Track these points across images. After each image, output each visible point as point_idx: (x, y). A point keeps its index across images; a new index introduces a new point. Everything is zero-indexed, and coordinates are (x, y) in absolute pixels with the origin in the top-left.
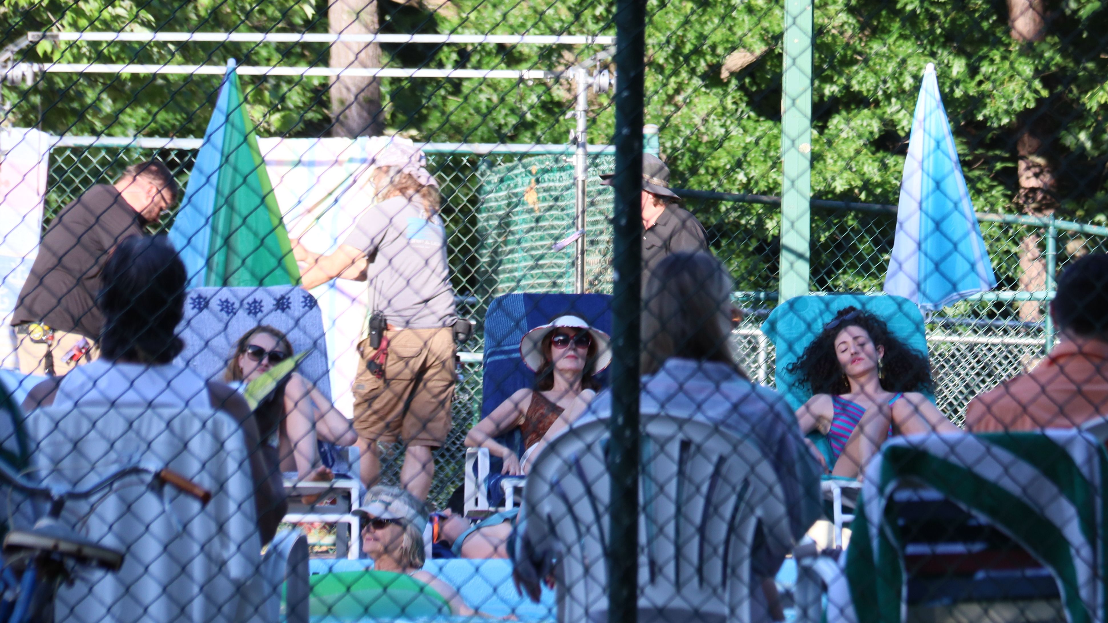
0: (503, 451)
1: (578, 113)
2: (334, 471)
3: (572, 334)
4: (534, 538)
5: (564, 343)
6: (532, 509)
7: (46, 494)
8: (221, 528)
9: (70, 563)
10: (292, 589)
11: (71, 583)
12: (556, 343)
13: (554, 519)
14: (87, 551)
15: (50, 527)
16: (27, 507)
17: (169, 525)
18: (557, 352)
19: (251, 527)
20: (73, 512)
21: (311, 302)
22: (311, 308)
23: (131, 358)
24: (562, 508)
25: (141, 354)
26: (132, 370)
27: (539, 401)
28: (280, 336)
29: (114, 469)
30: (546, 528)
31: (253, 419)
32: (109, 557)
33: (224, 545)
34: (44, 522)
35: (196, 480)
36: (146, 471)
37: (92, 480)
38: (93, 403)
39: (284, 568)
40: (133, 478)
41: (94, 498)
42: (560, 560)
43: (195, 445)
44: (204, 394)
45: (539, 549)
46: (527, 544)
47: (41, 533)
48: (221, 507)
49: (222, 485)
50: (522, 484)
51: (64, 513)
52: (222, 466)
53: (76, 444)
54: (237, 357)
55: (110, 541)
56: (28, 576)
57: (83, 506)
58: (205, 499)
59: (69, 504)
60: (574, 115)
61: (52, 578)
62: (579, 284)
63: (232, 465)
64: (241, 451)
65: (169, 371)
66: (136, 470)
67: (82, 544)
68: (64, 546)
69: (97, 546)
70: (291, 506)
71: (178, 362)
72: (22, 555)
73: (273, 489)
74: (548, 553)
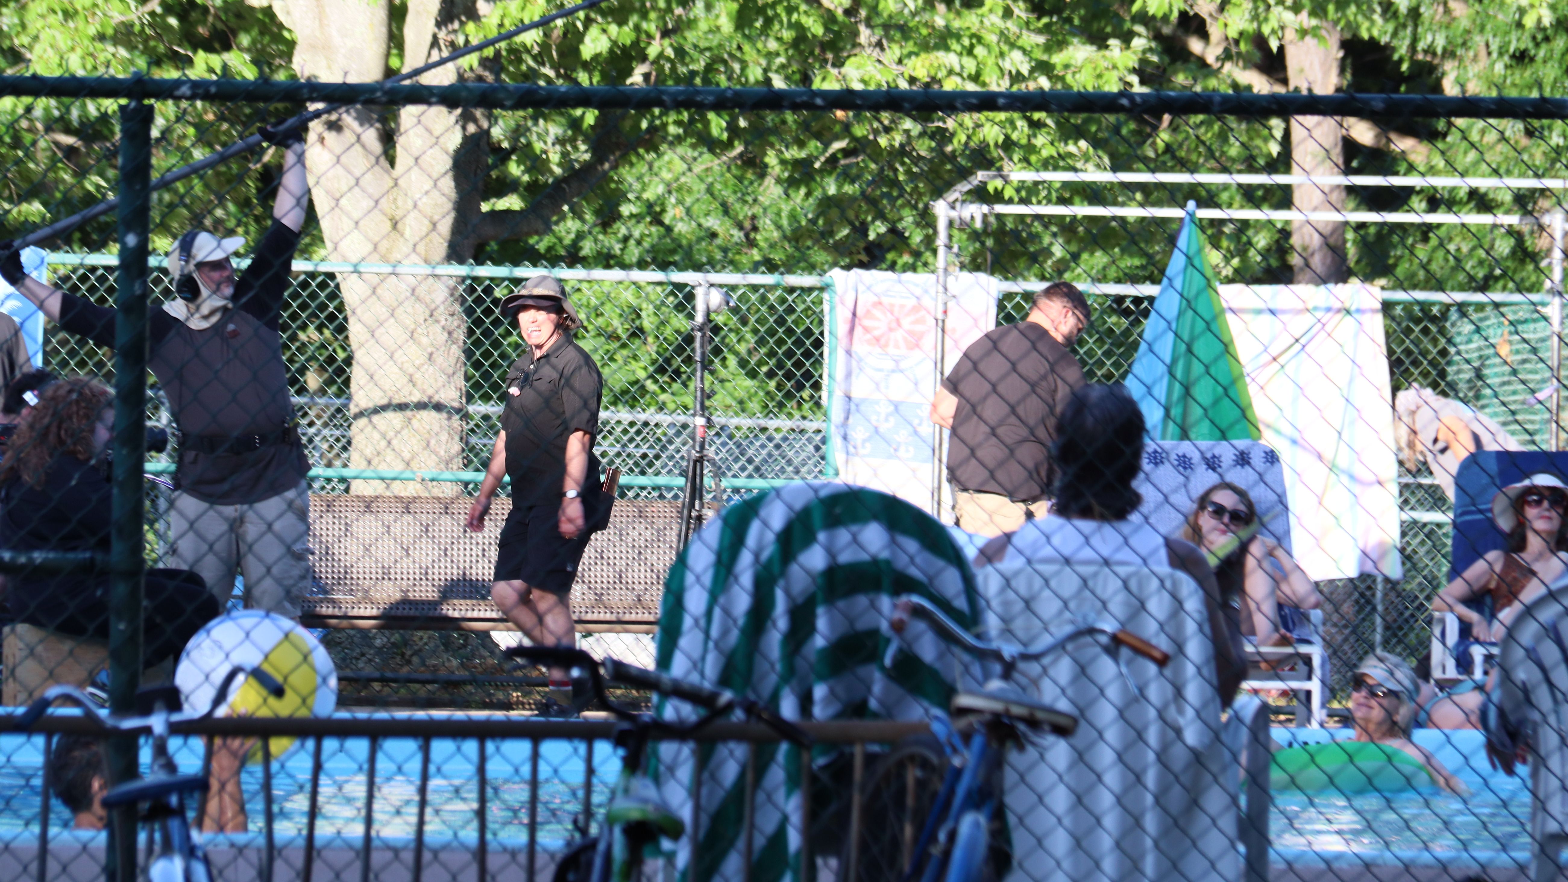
0: (1473, 616)
1: (1555, 262)
2: (1295, 636)
3: (1546, 493)
4: (1508, 707)
5: (1538, 503)
6: (1506, 676)
7: (997, 655)
8: (1179, 693)
9: (1022, 727)
10: (1252, 758)
11: (1021, 748)
12: (1529, 503)
13: (1529, 686)
14: (1040, 715)
15: (1002, 690)
16: (976, 669)
17: (1125, 688)
18: (1531, 512)
19: (1209, 691)
20: (1024, 674)
21: (1272, 457)
22: (1272, 463)
23: (1086, 513)
24: (1538, 674)
25: (1097, 508)
26: (1087, 526)
27: (1510, 564)
28: (1241, 494)
29: (1068, 629)
30: (1520, 694)
31: (1213, 580)
32: (1062, 721)
33: (1181, 711)
34: (995, 685)
35: (1154, 642)
36: (1103, 632)
37: (1045, 641)
38: (1047, 561)
39: (1244, 735)
40: (1088, 639)
41: (1046, 661)
42: (1535, 731)
43: (1153, 605)
44: (1163, 553)
45: (1512, 718)
46: (1502, 713)
47: (992, 696)
48: (1179, 670)
49: (1180, 648)
50: (1495, 651)
51: (1016, 675)
52: (1180, 627)
53: (1028, 604)
54: (1196, 515)
55: (1063, 705)
56: (978, 741)
57: (1034, 668)
58: (1162, 661)
59: (1022, 665)
60: (1550, 264)
61: (1002, 743)
62: (1554, 442)
63: (1191, 627)
64: (1200, 612)
65: (1125, 528)
66: (1092, 631)
67: (1033, 707)
68: (1016, 710)
69: (1051, 710)
70: (1252, 672)
71: (1135, 518)
72: (972, 719)
73: (1233, 652)
74: (1523, 722)
